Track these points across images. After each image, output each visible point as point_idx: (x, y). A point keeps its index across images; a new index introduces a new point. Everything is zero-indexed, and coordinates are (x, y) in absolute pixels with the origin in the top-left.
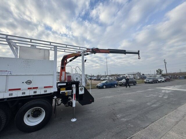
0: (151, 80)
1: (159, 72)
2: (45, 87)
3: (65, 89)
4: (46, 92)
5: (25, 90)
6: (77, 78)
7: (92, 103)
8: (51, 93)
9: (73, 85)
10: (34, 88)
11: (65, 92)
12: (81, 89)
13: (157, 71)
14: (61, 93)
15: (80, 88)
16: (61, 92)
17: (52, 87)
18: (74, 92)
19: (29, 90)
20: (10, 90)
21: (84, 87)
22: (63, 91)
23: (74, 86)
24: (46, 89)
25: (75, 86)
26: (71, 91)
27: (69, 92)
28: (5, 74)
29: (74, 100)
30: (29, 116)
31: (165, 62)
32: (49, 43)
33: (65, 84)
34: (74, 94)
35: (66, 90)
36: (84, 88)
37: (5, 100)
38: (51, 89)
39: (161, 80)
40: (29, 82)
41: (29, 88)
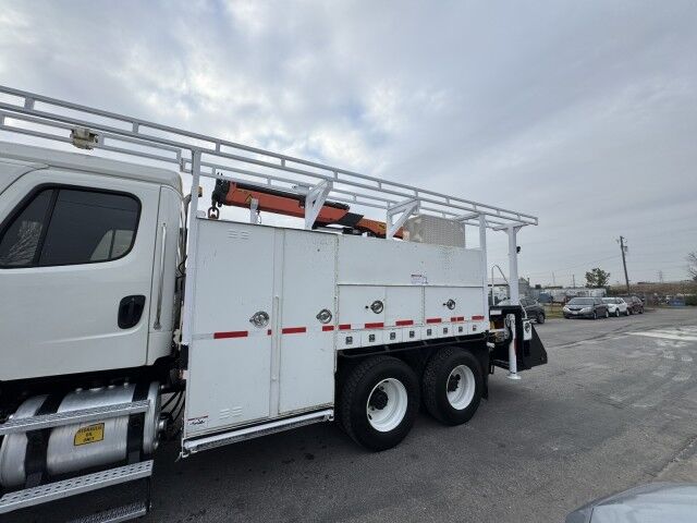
0: (586, 309)
1: (597, 278)
2: (474, 318)
3: (493, 324)
4: (476, 329)
5: (447, 323)
8: (483, 334)
9: (508, 315)
10: (459, 320)
12: (527, 328)
13: (589, 277)
15: (524, 324)
17: (483, 317)
18: (515, 334)
19: (451, 323)
20: (429, 321)
25: (515, 318)
28: (419, 284)
29: (515, 355)
31: (622, 246)
33: (500, 312)
36: (530, 325)
38: (482, 322)
39: (618, 309)
40: (451, 304)
41: (453, 320)
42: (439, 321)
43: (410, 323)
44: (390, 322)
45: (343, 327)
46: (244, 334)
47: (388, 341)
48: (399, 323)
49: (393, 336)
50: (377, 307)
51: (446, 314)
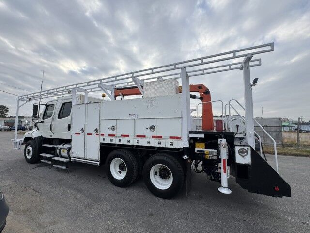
2: (171, 138)
3: (204, 144)
4: (172, 145)
5: (150, 138)
6: (238, 126)
7: (284, 197)
8: (179, 149)
9: (219, 140)
10: (158, 137)
11: (204, 151)
12: (242, 153)
14: (196, 152)
15: (237, 149)
16: (196, 149)
17: (180, 138)
18: (224, 155)
19: (153, 139)
20: (138, 136)
21: (252, 149)
22: (200, 148)
23: (223, 141)
24: (172, 141)
25: (226, 143)
26: (216, 151)
27: (212, 152)
28: (133, 118)
29: (225, 172)
30: (156, 173)
32: (174, 66)
33: (203, 136)
34: (224, 160)
35: (206, 148)
36: (249, 151)
37: (134, 147)
38: (179, 141)
40: (152, 128)
41: (154, 137)
42: (144, 137)
43: (128, 136)
44: (119, 135)
45: (102, 135)
46: (79, 134)
47: (118, 143)
48: (122, 136)
49: (120, 141)
50: (113, 128)
51: (150, 134)
